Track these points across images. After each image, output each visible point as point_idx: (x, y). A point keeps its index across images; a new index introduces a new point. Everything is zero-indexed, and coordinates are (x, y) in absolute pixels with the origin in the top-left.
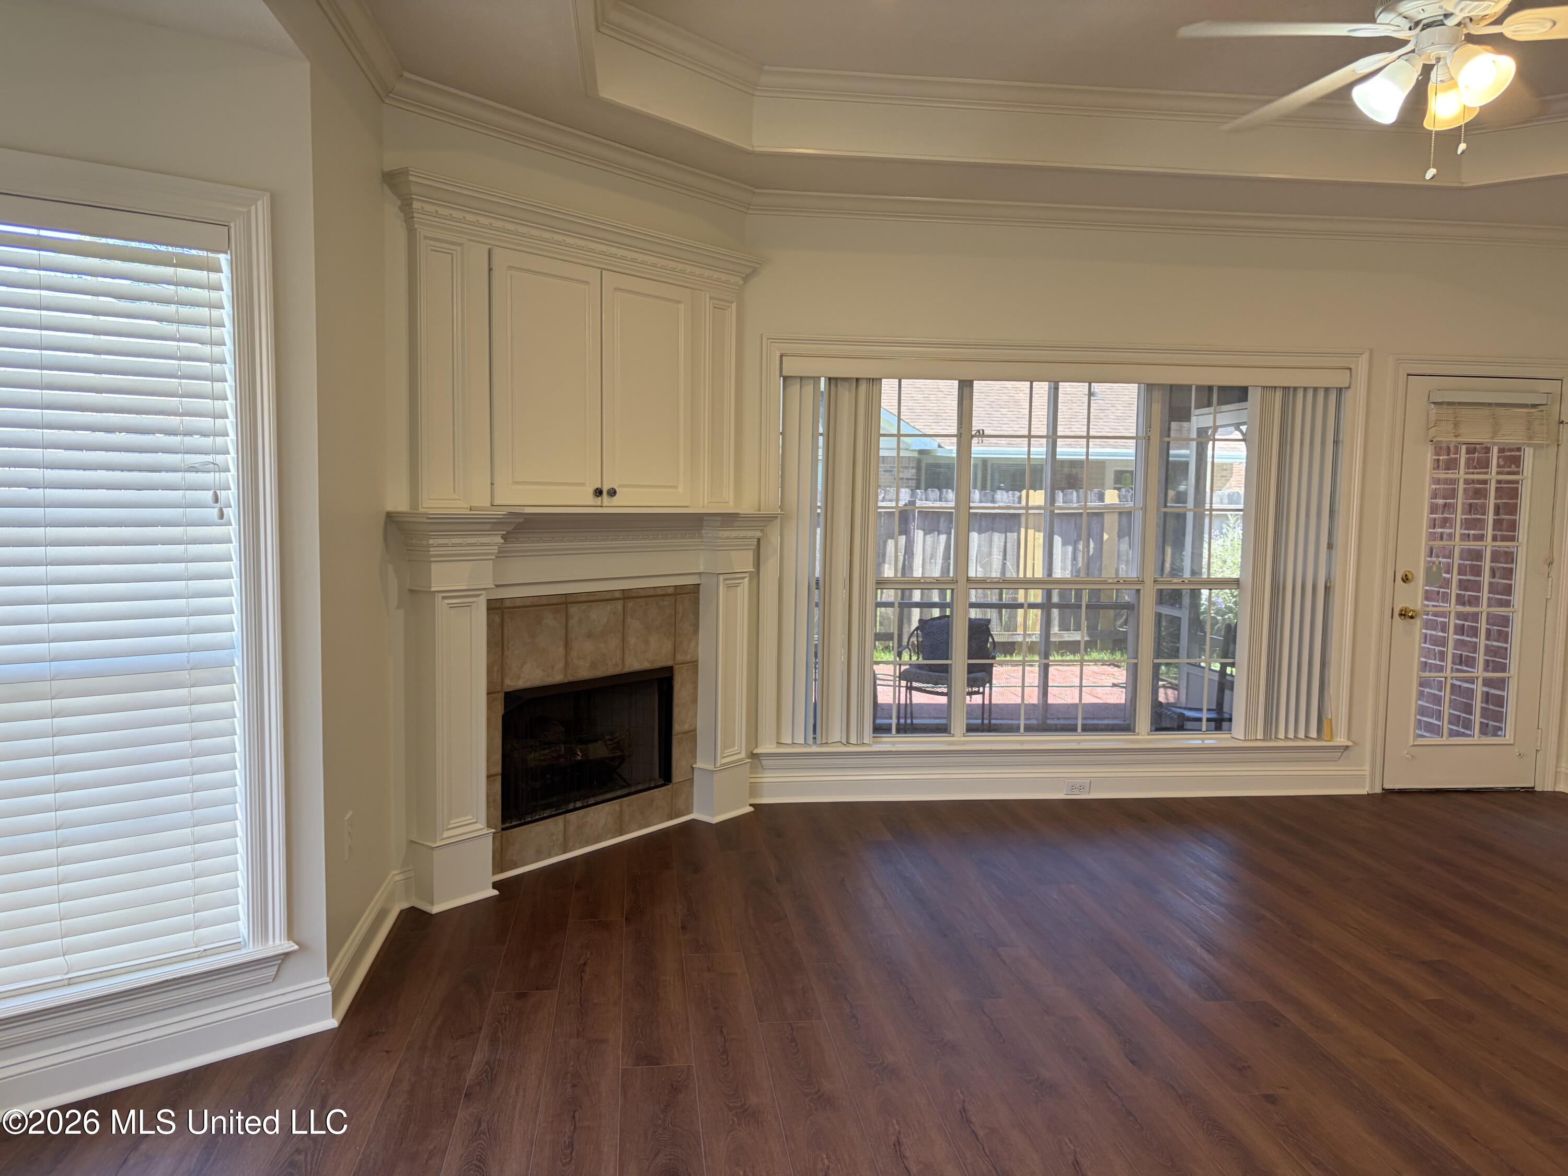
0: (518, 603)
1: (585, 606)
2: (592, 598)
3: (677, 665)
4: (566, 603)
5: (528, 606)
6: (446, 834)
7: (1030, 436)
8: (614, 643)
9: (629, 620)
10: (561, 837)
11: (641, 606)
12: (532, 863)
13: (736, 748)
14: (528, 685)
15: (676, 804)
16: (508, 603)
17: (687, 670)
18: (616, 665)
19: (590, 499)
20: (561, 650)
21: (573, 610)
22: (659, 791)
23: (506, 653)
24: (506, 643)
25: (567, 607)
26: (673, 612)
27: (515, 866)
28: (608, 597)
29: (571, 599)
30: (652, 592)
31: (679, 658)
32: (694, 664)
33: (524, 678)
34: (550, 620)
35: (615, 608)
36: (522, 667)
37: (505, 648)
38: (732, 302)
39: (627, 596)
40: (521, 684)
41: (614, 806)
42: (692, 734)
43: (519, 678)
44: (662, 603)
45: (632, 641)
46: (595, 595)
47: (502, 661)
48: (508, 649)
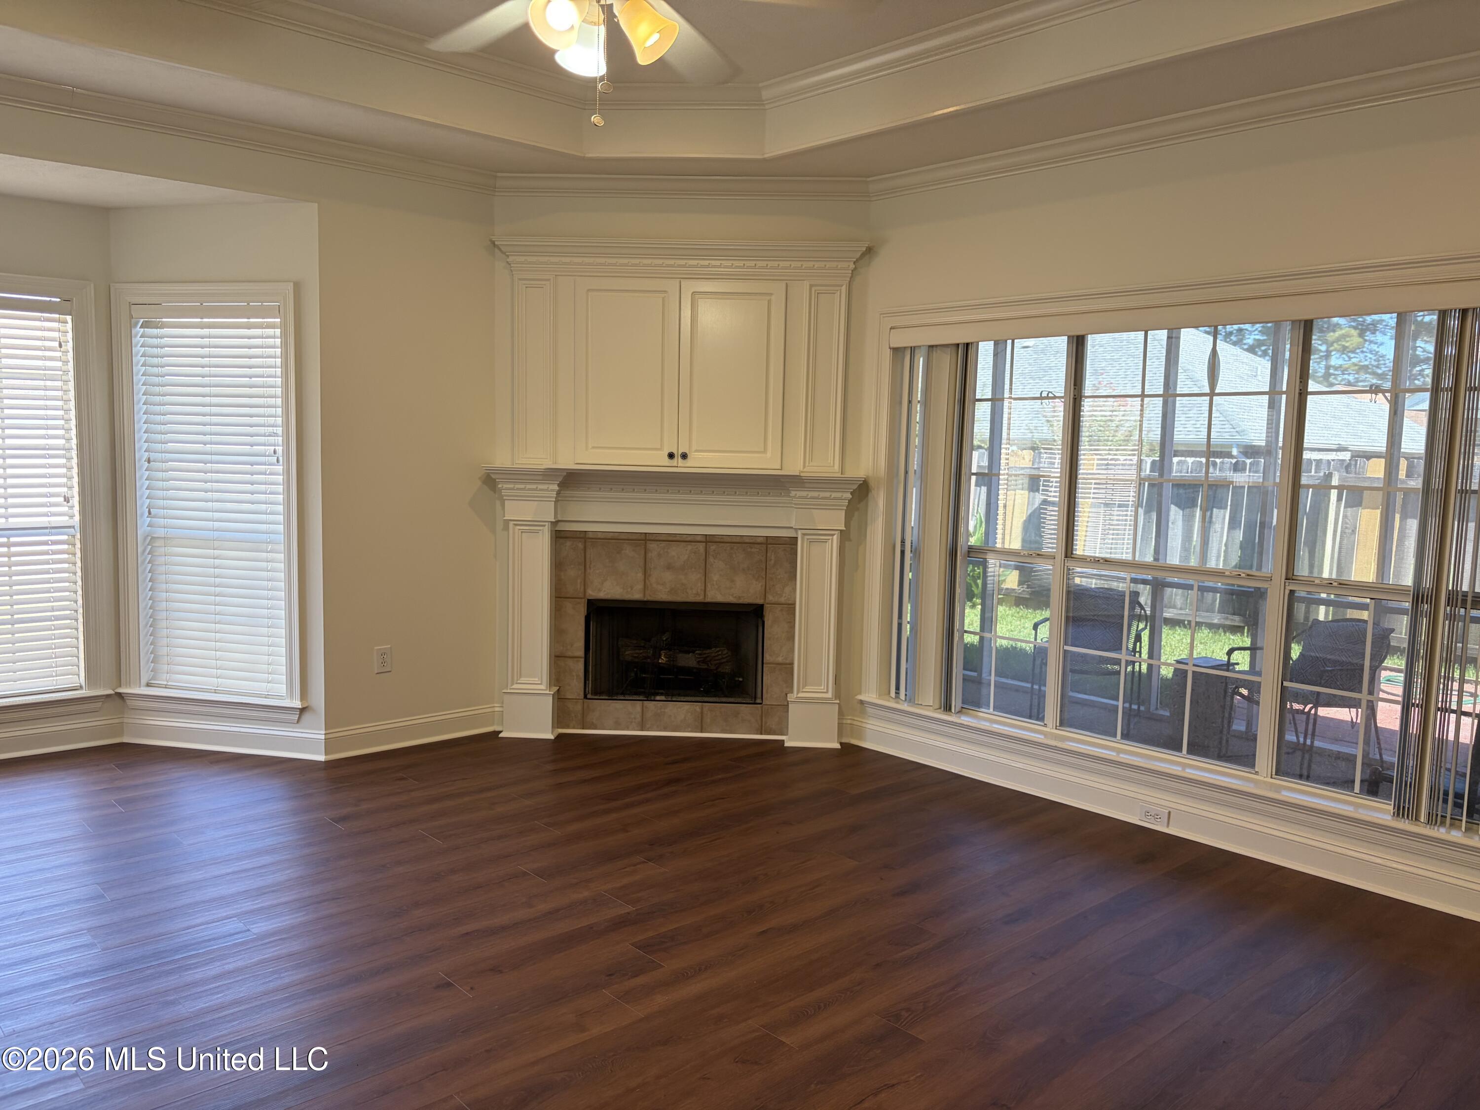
0: (600, 535)
1: (663, 544)
2: (670, 539)
3: (768, 604)
4: (645, 540)
5: (609, 539)
6: (515, 686)
7: (1143, 396)
8: (695, 577)
9: (711, 559)
10: (639, 716)
11: (725, 550)
12: (610, 729)
13: (823, 688)
14: (609, 597)
15: (766, 723)
16: (591, 535)
17: (782, 610)
18: (697, 594)
19: (666, 461)
20: (640, 575)
21: (652, 546)
22: (746, 707)
23: (588, 571)
24: (588, 564)
25: (646, 543)
26: (763, 559)
27: (595, 727)
28: (689, 539)
29: (651, 537)
30: (738, 540)
31: (770, 598)
32: (790, 608)
33: (605, 591)
34: (628, 551)
35: (697, 548)
36: (603, 584)
37: (588, 566)
38: (842, 286)
39: (709, 540)
40: (602, 595)
41: (697, 707)
42: (787, 668)
43: (600, 590)
44: (749, 550)
45: (715, 577)
46: (676, 536)
47: (585, 576)
48: (590, 568)
